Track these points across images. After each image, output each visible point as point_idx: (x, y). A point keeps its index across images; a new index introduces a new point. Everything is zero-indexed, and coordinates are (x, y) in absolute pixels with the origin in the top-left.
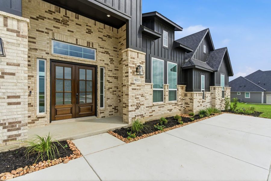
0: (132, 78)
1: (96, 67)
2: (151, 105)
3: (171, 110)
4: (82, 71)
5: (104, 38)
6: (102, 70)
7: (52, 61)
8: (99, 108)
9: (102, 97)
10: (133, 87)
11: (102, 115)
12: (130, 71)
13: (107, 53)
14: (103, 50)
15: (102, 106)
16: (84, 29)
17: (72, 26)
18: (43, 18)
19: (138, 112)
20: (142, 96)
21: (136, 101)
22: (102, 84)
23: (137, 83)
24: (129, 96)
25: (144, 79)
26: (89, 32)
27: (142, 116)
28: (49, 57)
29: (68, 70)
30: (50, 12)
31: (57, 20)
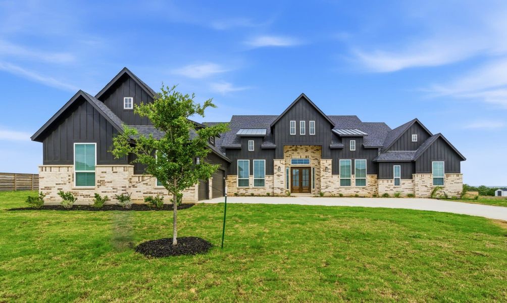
0: (322, 173)
1: (310, 167)
2: (338, 187)
3: (358, 192)
4: (304, 170)
5: (315, 152)
6: (314, 169)
7: (291, 167)
8: (312, 189)
9: (314, 183)
10: (323, 177)
11: (314, 193)
12: (322, 170)
13: (316, 159)
14: (314, 158)
15: (314, 188)
16: (304, 151)
17: (299, 151)
18: (288, 151)
19: (327, 190)
20: (330, 182)
21: (325, 185)
22: (314, 176)
23: (325, 175)
24: (321, 182)
25: (331, 173)
26: (307, 151)
27: (330, 192)
28: (290, 166)
29: (297, 170)
30: (291, 148)
31: (293, 150)
